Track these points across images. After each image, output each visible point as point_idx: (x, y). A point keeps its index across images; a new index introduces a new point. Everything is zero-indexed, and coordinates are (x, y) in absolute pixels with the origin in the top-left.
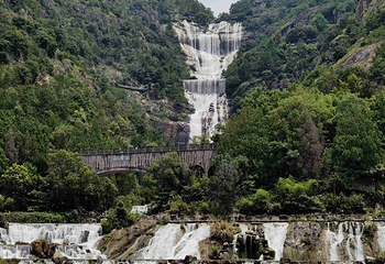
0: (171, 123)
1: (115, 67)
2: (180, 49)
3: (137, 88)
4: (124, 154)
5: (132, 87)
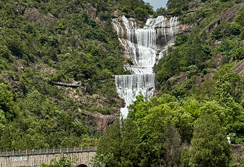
0: (102, 116)
2: (119, 43)
3: (70, 84)
4: (23, 156)
5: (65, 84)
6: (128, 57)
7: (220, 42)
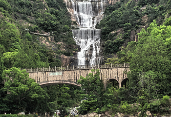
0: (66, 57)
1: (28, 21)
2: (67, 11)
3: (42, 34)
4: (58, 71)
5: (39, 34)
6: (74, 20)
7: (145, 8)
